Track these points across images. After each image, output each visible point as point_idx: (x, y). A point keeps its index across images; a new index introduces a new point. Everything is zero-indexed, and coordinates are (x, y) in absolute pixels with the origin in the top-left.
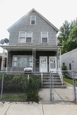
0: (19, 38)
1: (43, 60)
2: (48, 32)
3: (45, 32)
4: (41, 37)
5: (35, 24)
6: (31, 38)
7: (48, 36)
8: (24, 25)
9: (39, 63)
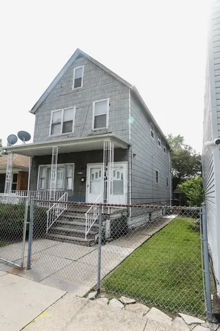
0: (51, 125)
1: (97, 173)
2: (108, 99)
3: (101, 100)
4: (92, 114)
5: (82, 85)
6: (72, 121)
7: (108, 110)
8: (61, 93)
9: (85, 180)
